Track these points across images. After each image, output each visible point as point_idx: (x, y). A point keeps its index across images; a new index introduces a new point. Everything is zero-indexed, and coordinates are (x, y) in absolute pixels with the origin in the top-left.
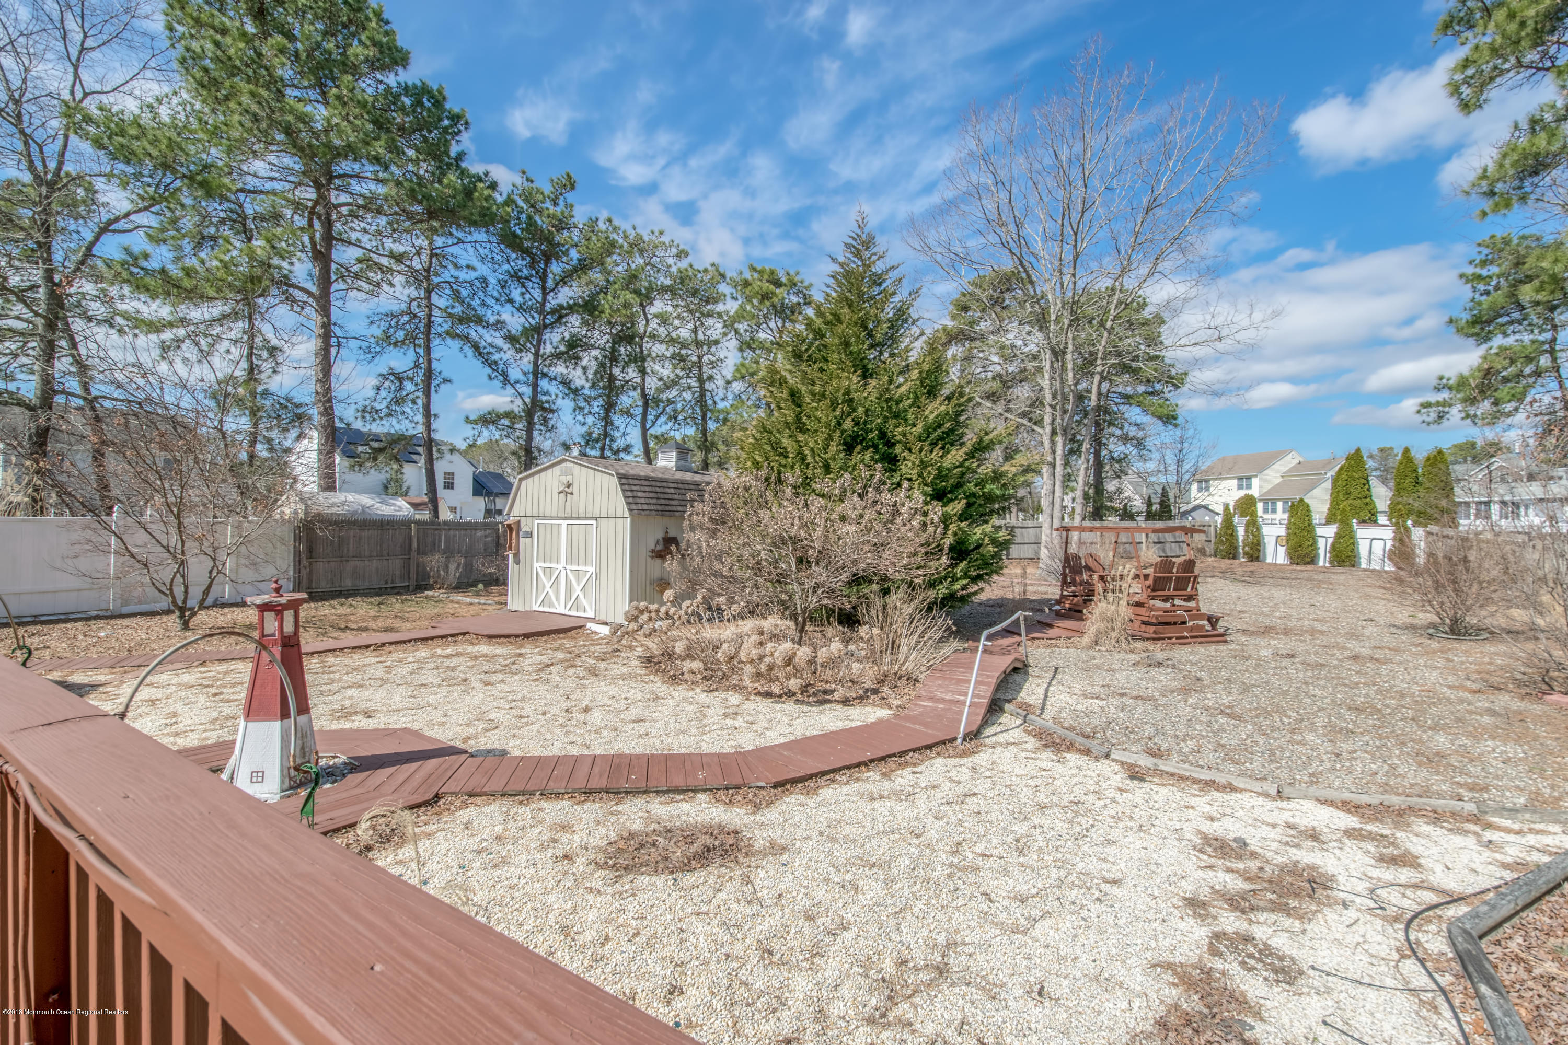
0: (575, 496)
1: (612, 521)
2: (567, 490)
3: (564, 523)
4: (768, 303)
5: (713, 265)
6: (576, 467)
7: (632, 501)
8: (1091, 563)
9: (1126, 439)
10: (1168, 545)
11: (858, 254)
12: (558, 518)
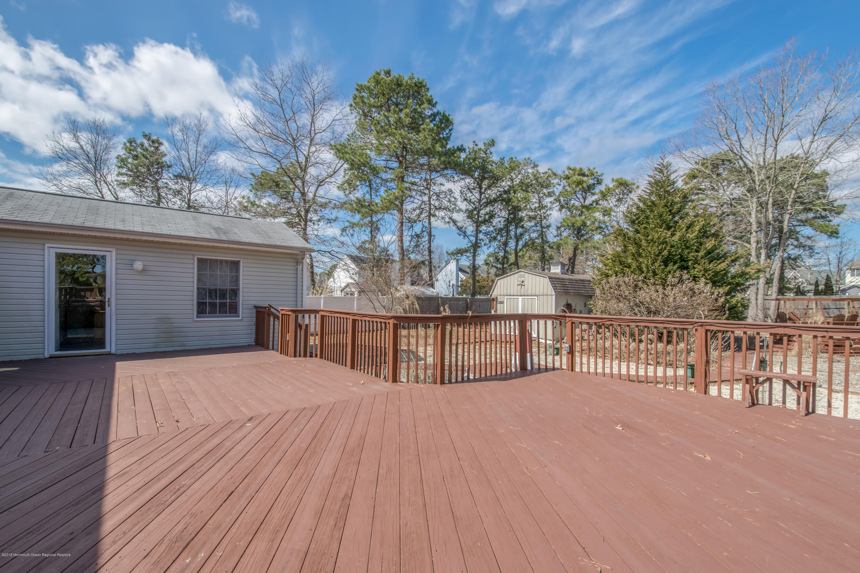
0: (526, 287)
1: (545, 297)
2: (522, 284)
3: (520, 298)
4: (581, 186)
5: (549, 169)
6: (526, 274)
7: (555, 288)
8: (792, 317)
9: (801, 246)
10: (831, 310)
11: (661, 171)
12: (517, 295)
